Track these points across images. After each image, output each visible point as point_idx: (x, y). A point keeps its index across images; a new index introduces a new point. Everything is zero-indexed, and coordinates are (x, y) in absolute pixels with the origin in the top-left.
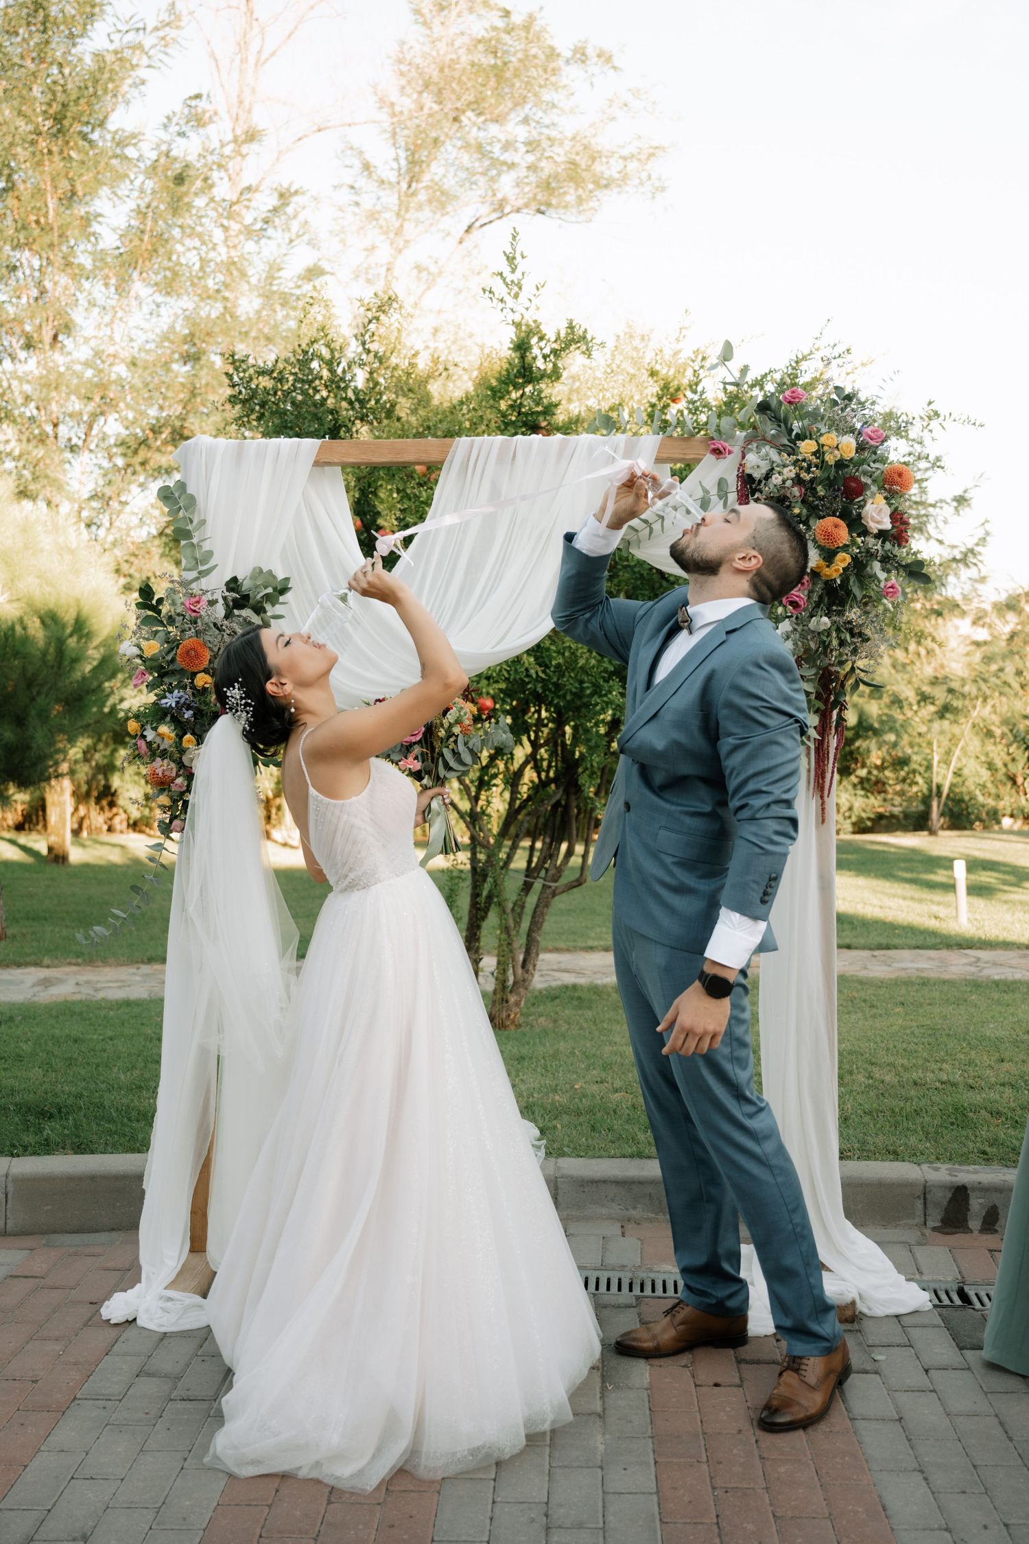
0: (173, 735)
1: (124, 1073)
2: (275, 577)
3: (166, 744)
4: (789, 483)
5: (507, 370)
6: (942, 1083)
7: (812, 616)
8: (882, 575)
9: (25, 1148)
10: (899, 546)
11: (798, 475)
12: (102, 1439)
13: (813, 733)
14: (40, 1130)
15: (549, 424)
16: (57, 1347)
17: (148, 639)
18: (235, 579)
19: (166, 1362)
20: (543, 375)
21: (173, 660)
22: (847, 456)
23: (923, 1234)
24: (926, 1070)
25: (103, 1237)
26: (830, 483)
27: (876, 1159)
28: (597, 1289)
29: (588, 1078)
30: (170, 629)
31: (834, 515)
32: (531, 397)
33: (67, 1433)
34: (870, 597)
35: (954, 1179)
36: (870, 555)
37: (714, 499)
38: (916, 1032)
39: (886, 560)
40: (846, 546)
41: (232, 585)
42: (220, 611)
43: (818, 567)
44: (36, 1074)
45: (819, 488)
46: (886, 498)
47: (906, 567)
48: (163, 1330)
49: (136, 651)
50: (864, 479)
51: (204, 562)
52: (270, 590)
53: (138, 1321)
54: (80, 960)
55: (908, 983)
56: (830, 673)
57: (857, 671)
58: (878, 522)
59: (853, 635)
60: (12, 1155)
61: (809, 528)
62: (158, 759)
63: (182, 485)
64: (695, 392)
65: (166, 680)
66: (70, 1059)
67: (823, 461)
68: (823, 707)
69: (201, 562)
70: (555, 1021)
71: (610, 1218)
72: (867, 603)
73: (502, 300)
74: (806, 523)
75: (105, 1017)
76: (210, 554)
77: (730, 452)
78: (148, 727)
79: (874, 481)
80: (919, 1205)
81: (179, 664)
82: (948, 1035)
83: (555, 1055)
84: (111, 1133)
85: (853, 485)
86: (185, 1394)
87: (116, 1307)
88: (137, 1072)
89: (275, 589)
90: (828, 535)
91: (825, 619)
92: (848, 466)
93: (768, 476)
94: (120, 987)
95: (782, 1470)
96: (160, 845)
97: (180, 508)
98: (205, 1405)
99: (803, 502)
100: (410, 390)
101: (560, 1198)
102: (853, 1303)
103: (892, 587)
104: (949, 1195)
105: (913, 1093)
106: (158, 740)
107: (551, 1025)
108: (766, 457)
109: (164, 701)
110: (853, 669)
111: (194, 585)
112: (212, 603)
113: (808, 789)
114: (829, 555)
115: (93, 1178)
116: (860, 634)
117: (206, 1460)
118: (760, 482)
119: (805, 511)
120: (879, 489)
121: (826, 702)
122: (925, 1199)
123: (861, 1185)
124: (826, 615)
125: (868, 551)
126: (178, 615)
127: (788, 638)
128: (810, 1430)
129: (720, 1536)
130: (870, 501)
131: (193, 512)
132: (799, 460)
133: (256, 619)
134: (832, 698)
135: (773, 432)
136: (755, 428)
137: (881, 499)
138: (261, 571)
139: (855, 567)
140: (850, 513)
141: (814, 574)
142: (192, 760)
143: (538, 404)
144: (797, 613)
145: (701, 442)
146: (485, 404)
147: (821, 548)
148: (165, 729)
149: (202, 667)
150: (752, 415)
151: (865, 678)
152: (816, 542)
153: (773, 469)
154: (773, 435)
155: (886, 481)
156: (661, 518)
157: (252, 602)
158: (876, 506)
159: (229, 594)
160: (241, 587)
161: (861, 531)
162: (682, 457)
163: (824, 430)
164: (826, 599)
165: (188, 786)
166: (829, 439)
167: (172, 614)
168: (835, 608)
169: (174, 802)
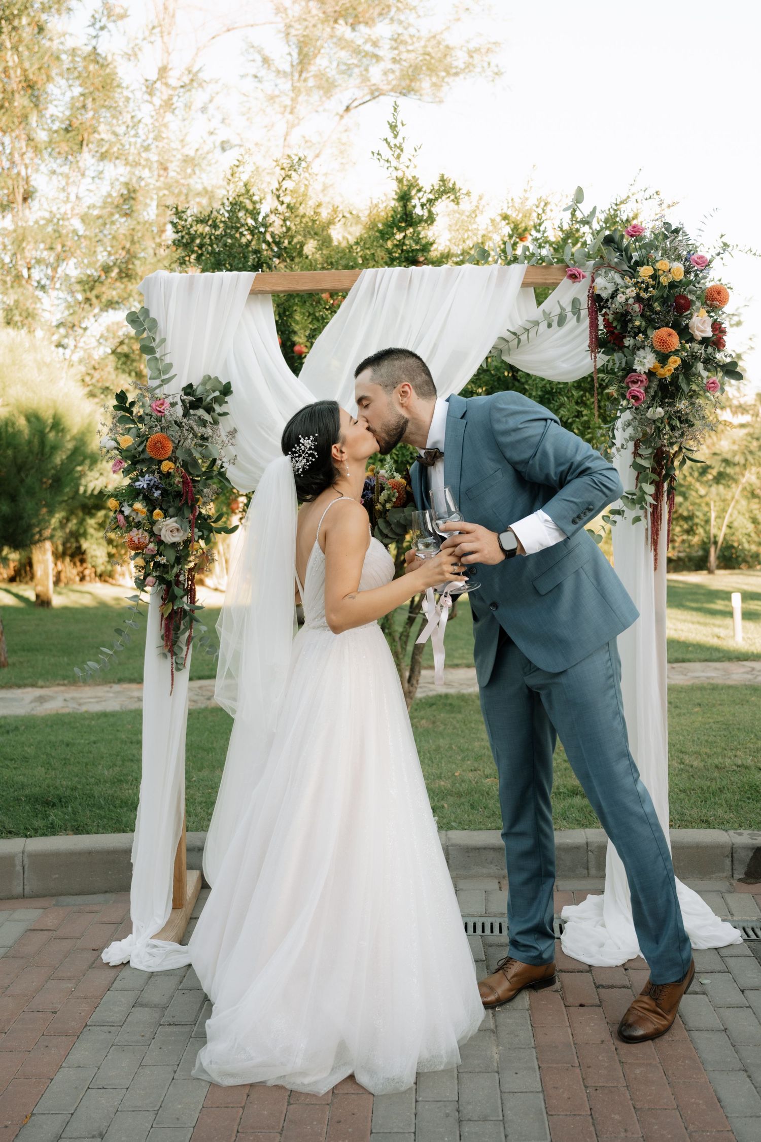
0: (145, 510)
1: (108, 770)
2: (220, 383)
3: (141, 517)
4: (631, 301)
5: (392, 216)
6: (738, 766)
7: (648, 408)
9: (36, 830)
10: (719, 350)
11: (638, 295)
12: (109, 1057)
13: (650, 500)
14: (46, 817)
15: (426, 259)
16: (70, 985)
17: (123, 435)
18: (190, 386)
19: (155, 995)
20: (421, 220)
21: (143, 451)
22: (678, 279)
23: (731, 884)
24: (724, 756)
25: (99, 898)
27: (693, 828)
28: (483, 931)
29: (465, 767)
30: (140, 426)
31: (667, 326)
32: (411, 238)
33: (82, 1052)
34: (694, 391)
35: (754, 842)
36: (695, 357)
37: (570, 315)
38: (714, 726)
39: (709, 362)
40: (677, 350)
41: (189, 390)
42: (179, 410)
43: (654, 368)
44: (40, 771)
45: (656, 305)
46: (708, 312)
47: (722, 367)
48: (151, 970)
49: (114, 444)
50: (690, 297)
51: (166, 372)
52: (217, 393)
53: (132, 964)
54: (66, 682)
55: (701, 688)
56: (663, 452)
57: (684, 450)
58: (702, 331)
59: (681, 422)
60: (26, 836)
61: (647, 337)
62: (135, 529)
63: (146, 311)
64: (538, 231)
65: (138, 467)
66: (65, 759)
67: (659, 282)
68: (657, 478)
69: (163, 371)
70: (434, 723)
71: (489, 876)
72: (693, 395)
73: (387, 161)
74: (645, 333)
75: (89, 726)
76: (170, 366)
77: (584, 277)
78: (125, 504)
79: (697, 298)
80: (727, 862)
81: (149, 453)
82: (738, 729)
83: (438, 749)
84: (101, 817)
85: (682, 301)
86: (171, 1020)
87: (114, 953)
88: (117, 769)
89: (221, 392)
90: (663, 342)
91: (660, 410)
92: (677, 287)
93: (613, 296)
94: (98, 702)
95: (638, 1071)
96: (136, 596)
97: (145, 329)
98: (187, 1029)
99: (642, 315)
100: (316, 234)
101: (450, 862)
103: (713, 383)
104: (751, 854)
105: (716, 774)
106: (134, 515)
107: (431, 726)
108: (611, 281)
109: (137, 483)
110: (680, 449)
111: (157, 391)
112: (173, 405)
113: (647, 544)
114: (663, 359)
115: (90, 853)
116: (687, 421)
117: (193, 1072)
118: (607, 300)
119: (644, 323)
120: (702, 305)
121: (659, 474)
122: (731, 857)
123: (683, 848)
124: (660, 406)
125: (692, 356)
126: (147, 415)
127: (629, 425)
128: (657, 1040)
129: (594, 1125)
130: (696, 314)
131: (155, 333)
132: (638, 282)
133: (207, 417)
134: (664, 472)
135: (616, 260)
136: (602, 257)
137: (703, 312)
138: (210, 378)
139: (683, 368)
140: (680, 324)
141: (651, 374)
142: (160, 530)
143: (417, 243)
144: (636, 404)
145: (559, 269)
146: (375, 243)
147: (656, 352)
148: (138, 506)
149: (167, 456)
150: (600, 247)
151: (690, 456)
152: (653, 348)
153: (617, 290)
154: (616, 263)
155: (707, 298)
156: (528, 330)
157: (204, 403)
158: (699, 318)
159: (186, 398)
160: (194, 391)
161: (688, 338)
162: (544, 281)
163: (658, 258)
164: (659, 394)
165: (158, 550)
166: (662, 265)
167: (142, 414)
168: (666, 400)
169: (147, 562)
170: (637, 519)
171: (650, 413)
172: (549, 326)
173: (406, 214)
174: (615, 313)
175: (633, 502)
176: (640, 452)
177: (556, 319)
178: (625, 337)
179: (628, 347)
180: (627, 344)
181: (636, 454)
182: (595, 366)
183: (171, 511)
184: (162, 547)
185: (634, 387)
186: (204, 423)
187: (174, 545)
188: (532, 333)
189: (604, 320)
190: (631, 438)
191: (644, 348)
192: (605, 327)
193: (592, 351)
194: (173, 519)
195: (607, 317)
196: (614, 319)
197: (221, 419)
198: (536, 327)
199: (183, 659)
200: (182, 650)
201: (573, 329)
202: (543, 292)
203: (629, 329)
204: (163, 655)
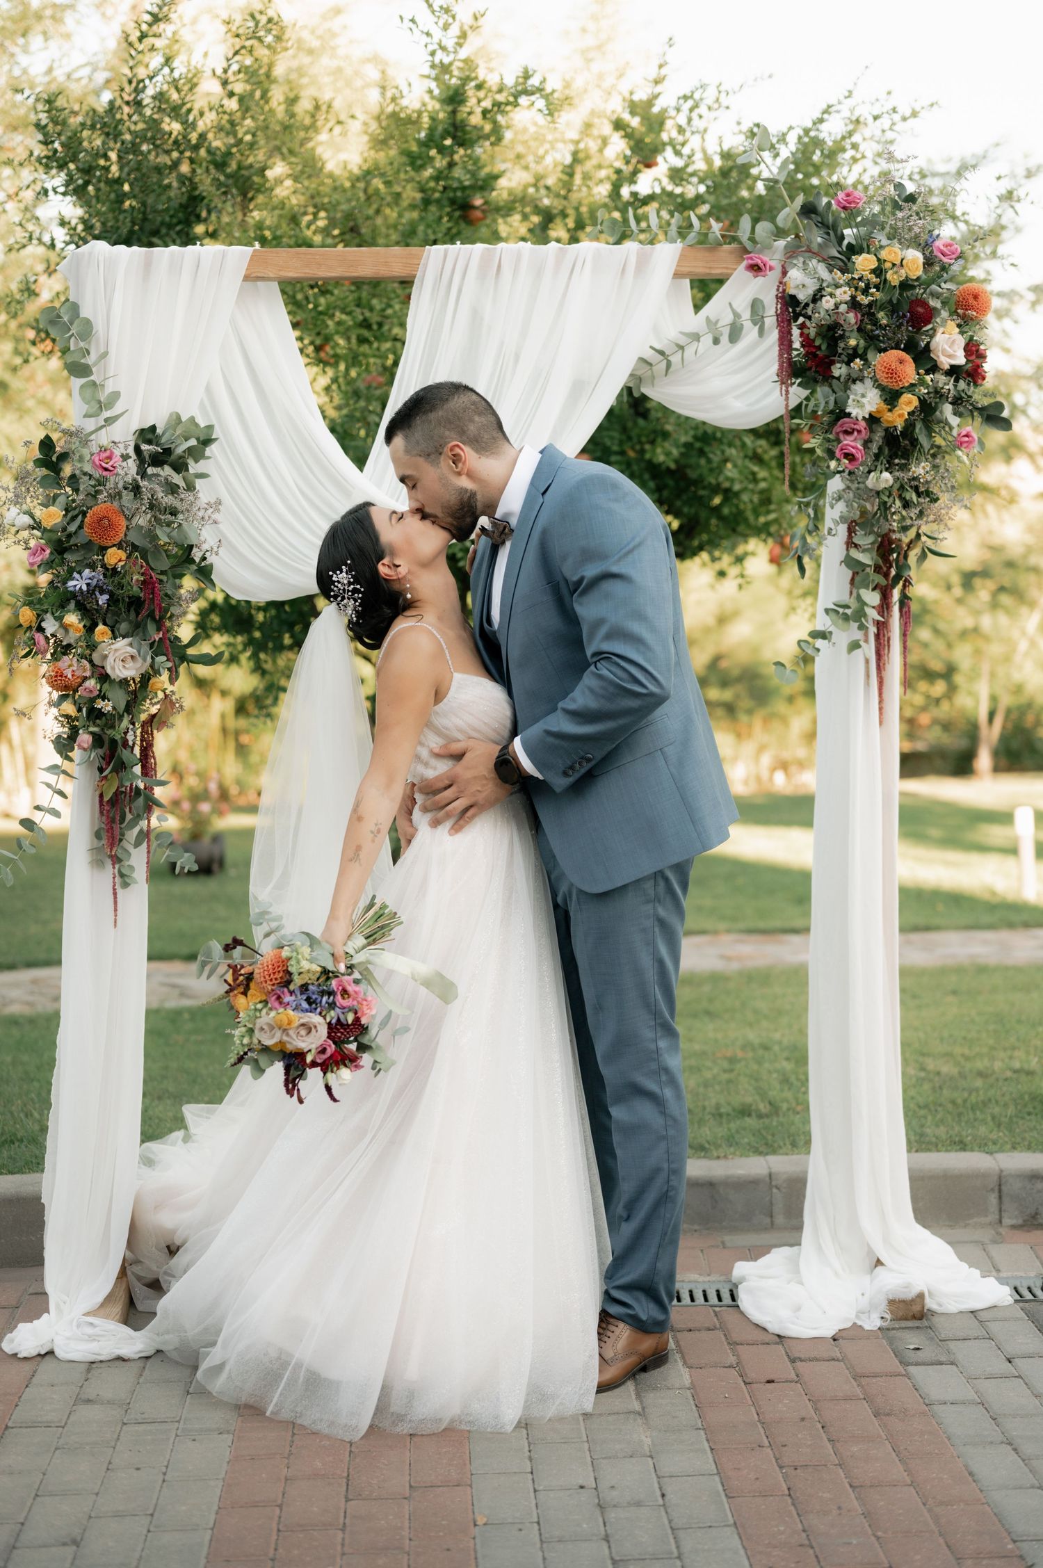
0: (81, 626)
2: (197, 425)
3: (75, 637)
4: (843, 308)
5: (430, 128)
6: (1014, 1072)
7: (869, 472)
8: (954, 421)
10: (976, 384)
11: (853, 298)
12: (57, 1461)
13: (873, 614)
15: (486, 203)
17: (45, 506)
18: (153, 428)
19: (105, 1390)
20: (479, 136)
21: (77, 532)
22: (914, 275)
23: (998, 1233)
26: (893, 308)
27: (939, 1151)
30: (72, 491)
31: (897, 347)
32: (463, 166)
34: (939, 447)
35: (1035, 1167)
36: (938, 394)
37: (748, 324)
38: (978, 1019)
39: (957, 401)
40: (913, 385)
41: (150, 436)
42: (132, 466)
43: (878, 411)
45: (881, 315)
46: (959, 326)
47: (981, 410)
49: (27, 520)
50: (933, 303)
51: (108, 406)
52: (193, 442)
53: (58, 1353)
56: (891, 542)
57: (924, 538)
58: (950, 356)
59: (919, 494)
61: (867, 363)
62: (66, 657)
63: (75, 307)
65: (68, 557)
67: (883, 281)
68: (883, 582)
69: (105, 405)
72: (937, 452)
73: (426, 34)
74: (863, 357)
77: (771, 269)
78: (49, 616)
79: (944, 304)
80: (993, 1199)
81: (86, 536)
85: (920, 310)
86: (141, 1418)
87: (22, 1341)
89: (198, 439)
90: (892, 373)
91: (886, 475)
92: (914, 287)
93: (817, 297)
95: (855, 1449)
97: (72, 336)
99: (860, 330)
102: (921, 1296)
103: (967, 436)
104: (1030, 1186)
105: (977, 1083)
106: (61, 633)
108: (814, 274)
109: (71, 583)
110: (918, 536)
111: (93, 437)
112: (125, 457)
113: (868, 683)
116: (928, 493)
118: (807, 305)
119: (862, 342)
120: (951, 315)
121: (886, 575)
122: (1000, 1191)
124: (887, 470)
125: (936, 391)
126: (85, 474)
127: (839, 498)
130: (941, 330)
131: (90, 342)
132: (853, 279)
133: (177, 479)
134: (893, 572)
135: (819, 240)
136: (797, 236)
137: (952, 327)
138: (178, 417)
139: (921, 411)
140: (917, 344)
141: (873, 420)
142: (106, 657)
143: (473, 174)
144: (850, 467)
145: (731, 252)
146: (402, 176)
147: (882, 388)
148: (72, 618)
149: (117, 540)
150: (794, 220)
151: (933, 547)
152: (876, 381)
154: (820, 245)
155: (958, 304)
156: (682, 348)
157: (173, 457)
158: (947, 336)
159: (144, 447)
160: (158, 437)
161: (929, 366)
162: (707, 271)
163: (885, 242)
164: (886, 451)
165: (100, 691)
166: (890, 253)
167: (77, 472)
168: (897, 461)
169: (80, 710)
170: (854, 646)
171: (871, 481)
172: (716, 341)
173: (454, 125)
174: (820, 326)
175: (846, 618)
176: (855, 540)
177: (726, 331)
178: (833, 363)
179: (838, 379)
180: (836, 373)
181: (850, 544)
182: (787, 405)
183: (124, 627)
184: (106, 686)
185: (847, 440)
186: (173, 489)
187: (124, 682)
188: (689, 351)
189: (802, 335)
190: (843, 519)
191: (862, 380)
192: (803, 346)
193: (782, 383)
194: (127, 641)
195: (806, 331)
196: (818, 334)
197: (199, 484)
198: (695, 343)
199: (132, 868)
200: (129, 854)
201: (754, 346)
202: (705, 288)
203: (840, 351)
204: (97, 863)
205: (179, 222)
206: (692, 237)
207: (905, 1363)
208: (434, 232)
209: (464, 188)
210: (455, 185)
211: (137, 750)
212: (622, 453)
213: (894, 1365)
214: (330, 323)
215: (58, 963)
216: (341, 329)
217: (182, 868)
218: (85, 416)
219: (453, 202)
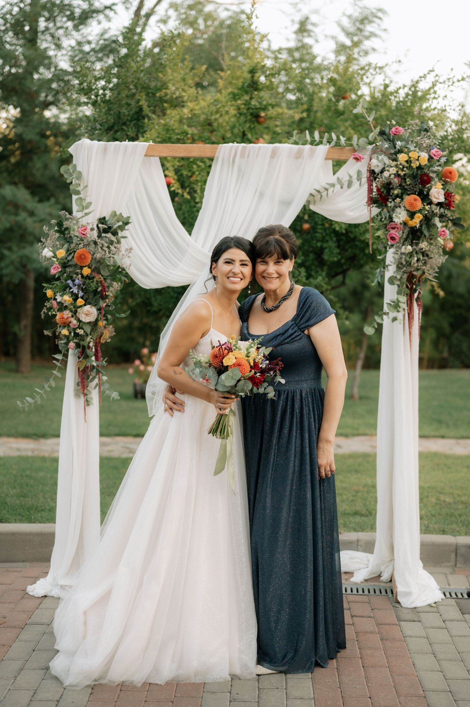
0: (71, 299)
2: (123, 217)
3: (69, 304)
4: (392, 176)
7: (402, 246)
8: (439, 225)
10: (449, 209)
11: (397, 172)
13: (403, 306)
15: (266, 115)
17: (59, 249)
18: (104, 218)
21: (71, 260)
22: (423, 163)
23: (454, 570)
26: (414, 177)
27: (434, 534)
30: (71, 243)
31: (415, 194)
34: (432, 236)
36: (434, 215)
37: (355, 181)
39: (441, 216)
40: (421, 210)
41: (103, 221)
42: (95, 233)
43: (406, 220)
45: (408, 180)
46: (443, 185)
47: (452, 220)
49: (51, 254)
50: (431, 175)
51: (87, 207)
52: (121, 223)
56: (413, 275)
57: (426, 274)
58: (437, 198)
59: (423, 256)
61: (402, 200)
62: (63, 311)
63: (75, 166)
65: (68, 270)
67: (410, 166)
68: (410, 292)
69: (85, 207)
74: (401, 197)
77: (363, 159)
78: (58, 294)
79: (437, 175)
80: (453, 555)
81: (75, 262)
85: (425, 178)
89: (123, 222)
90: (411, 205)
91: (409, 247)
92: (423, 169)
93: (382, 172)
97: (73, 178)
99: (399, 186)
103: (443, 231)
104: (469, 551)
106: (63, 301)
108: (382, 161)
110: (424, 273)
111: (80, 220)
112: (92, 229)
114: (412, 215)
116: (427, 255)
119: (400, 191)
120: (439, 180)
121: (411, 289)
122: (456, 552)
124: (410, 245)
125: (433, 212)
126: (75, 236)
130: (434, 187)
131: (80, 181)
132: (398, 164)
133: (113, 238)
134: (414, 287)
135: (386, 146)
136: (377, 144)
137: (439, 185)
138: (115, 213)
139: (425, 220)
140: (423, 193)
141: (405, 224)
142: (81, 313)
143: (260, 103)
144: (393, 243)
145: (349, 150)
147: (408, 211)
148: (67, 296)
149: (88, 264)
150: (376, 137)
151: (429, 278)
152: (405, 208)
153: (384, 168)
154: (387, 148)
155: (442, 176)
156: (327, 190)
157: (112, 230)
158: (436, 190)
159: (100, 225)
160: (106, 222)
161: (428, 202)
162: (339, 158)
163: (412, 148)
164: (410, 236)
165: (79, 325)
166: (413, 154)
167: (72, 235)
168: (414, 241)
169: (70, 333)
170: (396, 319)
171: (403, 250)
172: (342, 187)
173: (253, 82)
174: (384, 183)
175: (393, 307)
177: (346, 183)
178: (388, 200)
180: (389, 205)
182: (370, 216)
184: (81, 324)
185: (393, 231)
186: (112, 243)
187: (88, 323)
191: (400, 207)
192: (377, 191)
193: (369, 206)
194: (91, 306)
195: (378, 185)
196: (383, 186)
197: (122, 240)
198: (332, 189)
199: (91, 398)
200: (91, 392)
201: (358, 190)
202: (338, 165)
203: (391, 194)
204: (77, 395)
205: (135, 120)
206: (333, 144)
207: (399, 620)
208: (242, 128)
209: (257, 109)
210: (253, 107)
211: (94, 350)
212: (323, 225)
213: (395, 620)
214: (195, 166)
215: (58, 436)
216: (199, 169)
217: (113, 398)
218: (77, 211)
219: (252, 114)
